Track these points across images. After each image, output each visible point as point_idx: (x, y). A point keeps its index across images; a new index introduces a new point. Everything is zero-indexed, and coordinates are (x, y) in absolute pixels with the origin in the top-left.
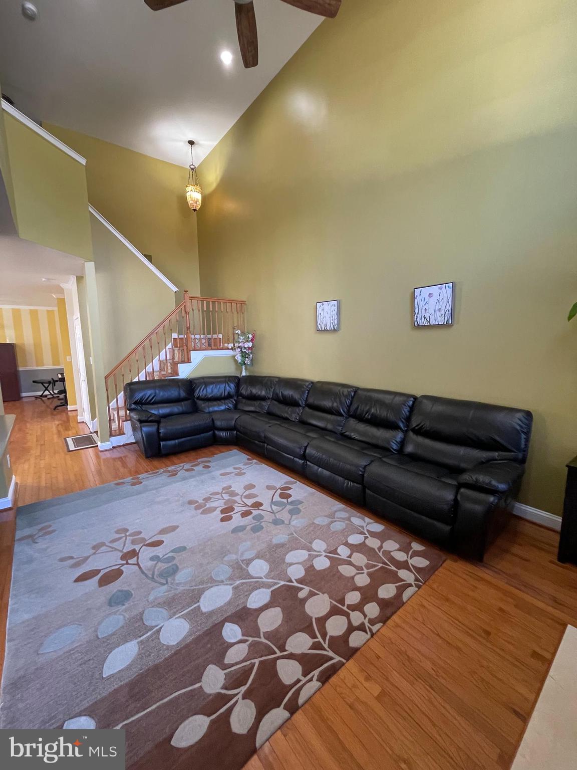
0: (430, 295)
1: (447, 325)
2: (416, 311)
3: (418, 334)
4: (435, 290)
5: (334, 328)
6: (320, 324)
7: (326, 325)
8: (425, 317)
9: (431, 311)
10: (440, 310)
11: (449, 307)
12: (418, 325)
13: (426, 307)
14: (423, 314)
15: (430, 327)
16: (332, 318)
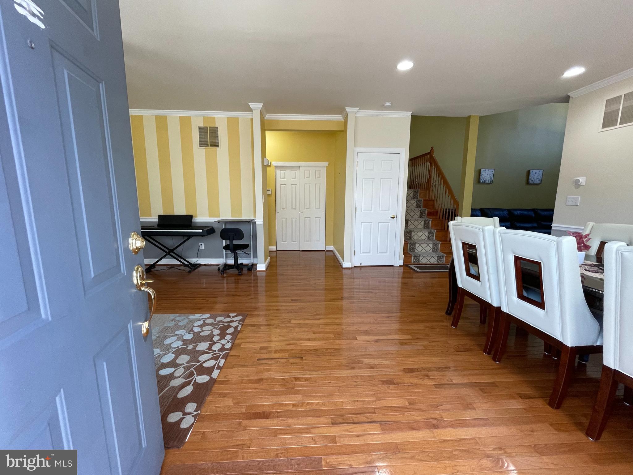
0: (536, 173)
1: (540, 184)
2: (530, 178)
3: (528, 186)
4: (537, 171)
5: (491, 182)
6: (482, 180)
7: (486, 180)
8: (533, 181)
9: (535, 179)
10: (538, 179)
11: (541, 178)
12: (530, 184)
13: (533, 177)
14: (532, 179)
15: (534, 184)
16: (490, 177)
